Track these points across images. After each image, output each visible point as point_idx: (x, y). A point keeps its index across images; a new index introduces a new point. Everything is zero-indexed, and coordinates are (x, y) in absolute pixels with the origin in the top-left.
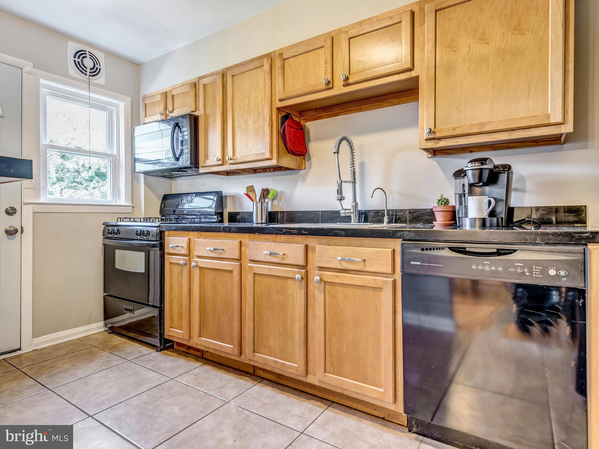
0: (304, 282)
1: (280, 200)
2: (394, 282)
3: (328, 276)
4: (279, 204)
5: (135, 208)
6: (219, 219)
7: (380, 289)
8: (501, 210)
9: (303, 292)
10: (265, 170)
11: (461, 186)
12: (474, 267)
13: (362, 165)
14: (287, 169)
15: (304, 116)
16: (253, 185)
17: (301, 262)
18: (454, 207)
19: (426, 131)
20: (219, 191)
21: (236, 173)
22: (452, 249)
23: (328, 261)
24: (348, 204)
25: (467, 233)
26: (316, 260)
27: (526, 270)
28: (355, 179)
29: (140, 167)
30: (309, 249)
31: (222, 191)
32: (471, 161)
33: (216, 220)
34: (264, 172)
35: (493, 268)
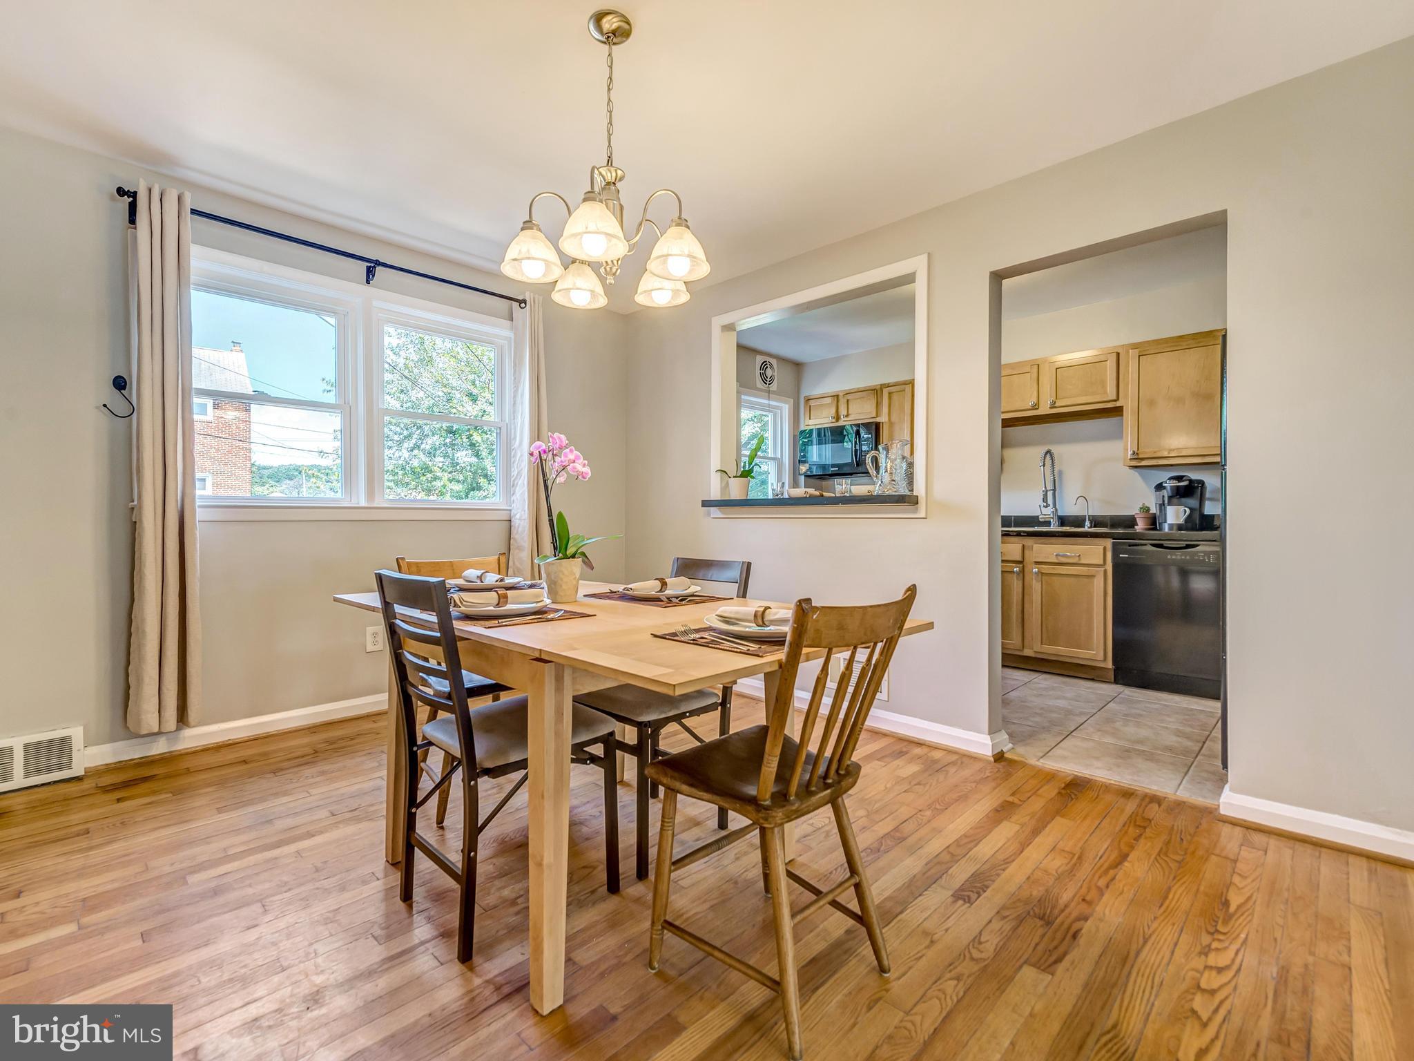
0: (1021, 575)
2: (1105, 572)
3: (1045, 568)
7: (1093, 576)
8: (1197, 516)
9: (1020, 583)
11: (1161, 497)
12: (1169, 557)
13: (1060, 473)
17: (1019, 558)
18: (1155, 514)
19: (1130, 453)
22: (1153, 545)
23: (1046, 557)
24: (1049, 511)
25: (1167, 534)
26: (1031, 557)
27: (1206, 558)
28: (1055, 487)
30: (1026, 548)
32: (1171, 478)
35: (1183, 557)
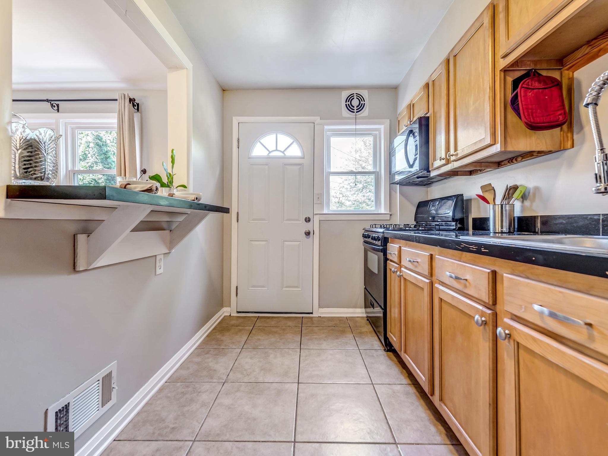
1: (533, 201)
4: (531, 206)
5: (392, 216)
6: (459, 226)
10: (511, 161)
14: (540, 153)
15: (568, 64)
16: (490, 183)
20: (458, 195)
21: (479, 171)
23: (521, 306)
29: (398, 178)
31: (463, 194)
33: (454, 227)
34: (510, 163)
